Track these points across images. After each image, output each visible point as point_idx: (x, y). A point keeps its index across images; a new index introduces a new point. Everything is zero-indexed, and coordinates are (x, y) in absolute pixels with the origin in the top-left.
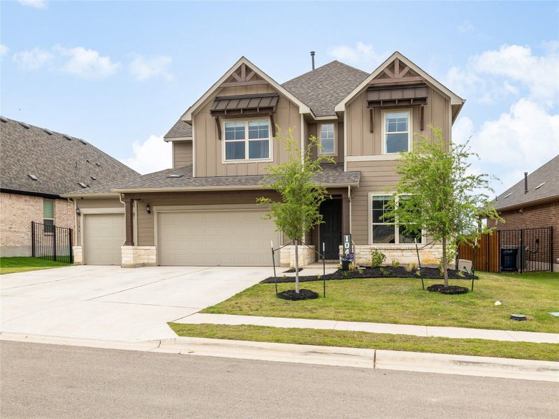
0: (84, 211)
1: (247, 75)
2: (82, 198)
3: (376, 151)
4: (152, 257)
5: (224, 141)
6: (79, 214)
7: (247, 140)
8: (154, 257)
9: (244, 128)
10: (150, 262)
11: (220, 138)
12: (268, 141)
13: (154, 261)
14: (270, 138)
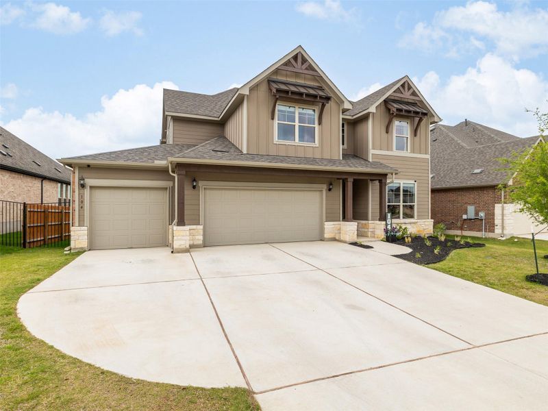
0: (90, 182)
1: (302, 64)
2: (89, 166)
3: (389, 148)
4: (197, 237)
5: (276, 122)
6: (83, 186)
7: (297, 124)
8: (201, 238)
9: (294, 113)
10: (195, 243)
11: (273, 119)
12: (314, 128)
13: (201, 242)
14: (316, 126)
